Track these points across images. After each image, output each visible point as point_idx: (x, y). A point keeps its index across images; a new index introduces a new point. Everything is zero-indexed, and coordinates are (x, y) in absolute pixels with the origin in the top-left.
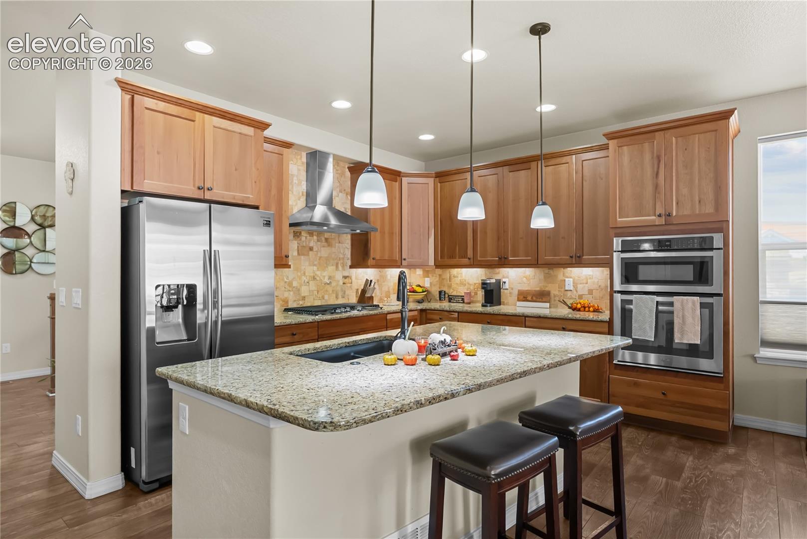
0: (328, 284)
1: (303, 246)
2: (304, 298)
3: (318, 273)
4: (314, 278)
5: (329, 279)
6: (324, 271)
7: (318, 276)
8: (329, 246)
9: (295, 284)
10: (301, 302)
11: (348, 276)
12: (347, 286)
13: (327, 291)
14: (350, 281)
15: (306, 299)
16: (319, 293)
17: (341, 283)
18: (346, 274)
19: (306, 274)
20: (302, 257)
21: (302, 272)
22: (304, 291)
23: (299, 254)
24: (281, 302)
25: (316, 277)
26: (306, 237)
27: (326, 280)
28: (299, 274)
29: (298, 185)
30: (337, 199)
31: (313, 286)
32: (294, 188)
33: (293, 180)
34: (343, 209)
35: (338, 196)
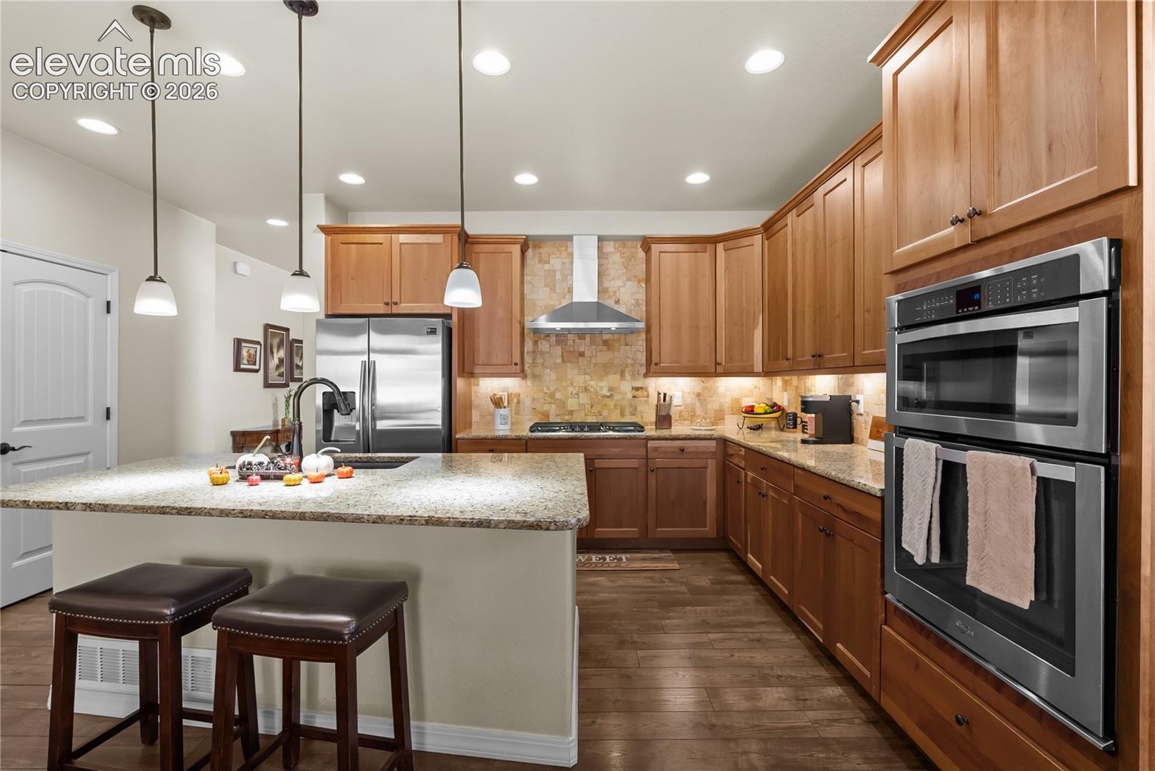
0: (608, 397)
1: (570, 352)
2: (571, 413)
3: (592, 383)
4: (586, 390)
5: (609, 391)
6: (602, 381)
7: (591, 387)
8: (609, 349)
9: (558, 395)
10: (567, 418)
11: (641, 388)
12: (641, 401)
13: (606, 405)
14: (647, 394)
15: (574, 414)
16: (594, 407)
17: (630, 396)
18: (639, 384)
19: (575, 385)
20: (569, 364)
21: (569, 382)
22: (572, 404)
23: (563, 361)
24: (540, 416)
25: (589, 387)
26: (574, 341)
27: (605, 392)
28: (564, 384)
29: (562, 281)
30: (622, 290)
31: (584, 399)
32: (557, 284)
33: (555, 276)
34: (633, 301)
35: (624, 286)
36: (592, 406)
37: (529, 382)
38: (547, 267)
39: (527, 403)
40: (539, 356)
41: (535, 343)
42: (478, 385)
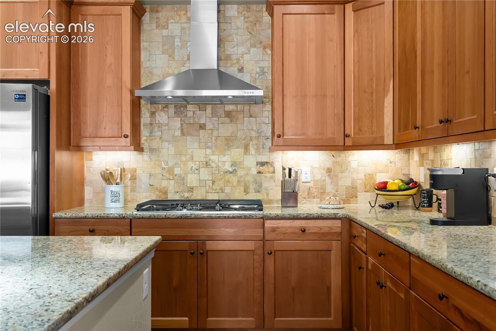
0: (231, 173)
1: (190, 124)
2: (191, 189)
3: (213, 158)
4: (207, 164)
5: (232, 166)
6: (224, 155)
7: (213, 162)
8: (231, 121)
9: (177, 171)
11: (267, 163)
12: (266, 177)
13: (228, 181)
14: (272, 169)
15: (195, 191)
16: (216, 184)
17: (254, 171)
18: (264, 159)
19: (194, 159)
20: (188, 138)
21: (188, 157)
22: (192, 180)
23: (183, 134)
25: (210, 162)
26: (194, 112)
27: (228, 167)
28: (183, 159)
29: (181, 48)
30: (246, 57)
31: (205, 174)
32: (176, 50)
33: (174, 42)
34: (258, 70)
35: (249, 52)
36: (213, 182)
37: (146, 156)
38: (165, 32)
39: (144, 179)
40: (156, 129)
41: (153, 114)
42: (91, 160)
